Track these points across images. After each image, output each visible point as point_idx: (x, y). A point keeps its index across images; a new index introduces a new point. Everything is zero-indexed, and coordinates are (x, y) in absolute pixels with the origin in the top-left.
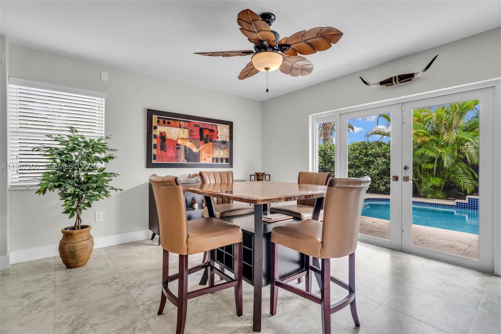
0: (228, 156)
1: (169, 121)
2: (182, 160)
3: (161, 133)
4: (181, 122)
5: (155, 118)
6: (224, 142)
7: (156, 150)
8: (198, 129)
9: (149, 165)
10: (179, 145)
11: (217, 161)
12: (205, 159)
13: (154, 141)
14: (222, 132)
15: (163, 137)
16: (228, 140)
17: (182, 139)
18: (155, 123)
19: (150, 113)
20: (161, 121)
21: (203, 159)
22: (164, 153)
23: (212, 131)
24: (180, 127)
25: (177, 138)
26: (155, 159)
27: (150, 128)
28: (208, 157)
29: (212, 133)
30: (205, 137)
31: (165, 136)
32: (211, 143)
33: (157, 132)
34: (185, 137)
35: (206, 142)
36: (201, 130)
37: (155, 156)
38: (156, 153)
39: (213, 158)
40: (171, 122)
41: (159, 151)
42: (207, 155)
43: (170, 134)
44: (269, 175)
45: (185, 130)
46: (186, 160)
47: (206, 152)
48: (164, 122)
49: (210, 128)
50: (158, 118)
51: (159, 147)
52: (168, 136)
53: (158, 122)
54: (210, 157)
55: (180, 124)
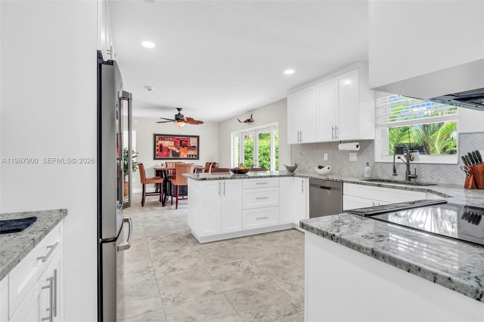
0: (196, 154)
1: (164, 138)
2: (171, 156)
3: (160, 144)
4: (170, 138)
5: (157, 137)
6: (194, 147)
7: (158, 152)
8: (179, 141)
9: (155, 158)
10: (169, 149)
11: (190, 156)
12: (183, 156)
13: (157, 148)
14: (193, 142)
15: (161, 146)
16: (196, 145)
17: (171, 146)
18: (157, 140)
19: (155, 135)
20: (160, 138)
21: (182, 156)
22: (161, 153)
23: (187, 141)
24: (169, 140)
25: (168, 146)
26: (157, 156)
27: (155, 142)
28: (185, 154)
29: (187, 143)
30: (183, 144)
31: (162, 145)
32: (186, 148)
33: (158, 144)
34: (172, 145)
35: (183, 147)
36: (181, 141)
37: (157, 155)
38: (158, 153)
39: (188, 155)
40: (165, 138)
41: (159, 152)
42: (184, 153)
43: (164, 144)
44: (218, 164)
45: (172, 142)
46: (173, 156)
47: (184, 152)
48: (162, 139)
49: (186, 140)
50: (159, 137)
51: (159, 150)
52: (164, 145)
53: (159, 139)
54: (186, 154)
55: (169, 139)
